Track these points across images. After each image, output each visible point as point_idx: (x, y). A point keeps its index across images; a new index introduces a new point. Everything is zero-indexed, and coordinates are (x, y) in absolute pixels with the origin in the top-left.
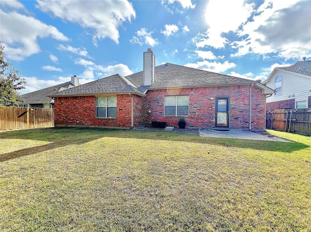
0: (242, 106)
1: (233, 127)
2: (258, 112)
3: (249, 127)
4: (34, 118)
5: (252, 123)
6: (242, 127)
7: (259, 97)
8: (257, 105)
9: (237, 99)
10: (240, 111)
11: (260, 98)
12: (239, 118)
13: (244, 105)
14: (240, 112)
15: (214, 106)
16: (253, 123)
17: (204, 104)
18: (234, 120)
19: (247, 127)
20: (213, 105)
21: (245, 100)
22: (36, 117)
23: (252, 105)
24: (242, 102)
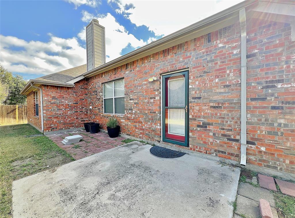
0: (218, 91)
1: (197, 147)
2: (274, 108)
3: (238, 156)
4: (24, 114)
5: (248, 142)
6: (219, 151)
7: (280, 54)
8: (271, 85)
9: (205, 72)
10: (212, 107)
11: (284, 58)
12: (209, 124)
13: (225, 86)
14: (213, 109)
15: (157, 95)
16: (253, 144)
17: (143, 92)
18: (199, 129)
19: (232, 155)
20: (157, 93)
21: (228, 72)
22: (26, 113)
23: (248, 84)
24: (217, 80)
